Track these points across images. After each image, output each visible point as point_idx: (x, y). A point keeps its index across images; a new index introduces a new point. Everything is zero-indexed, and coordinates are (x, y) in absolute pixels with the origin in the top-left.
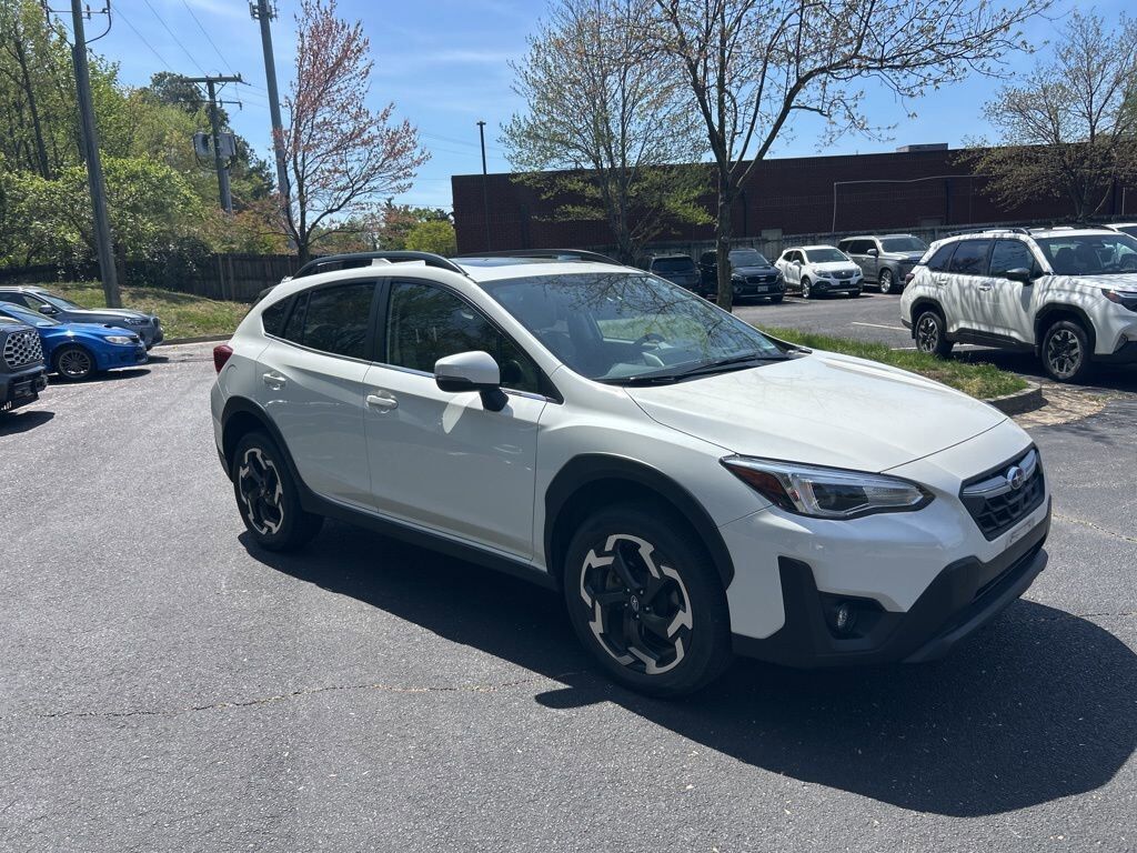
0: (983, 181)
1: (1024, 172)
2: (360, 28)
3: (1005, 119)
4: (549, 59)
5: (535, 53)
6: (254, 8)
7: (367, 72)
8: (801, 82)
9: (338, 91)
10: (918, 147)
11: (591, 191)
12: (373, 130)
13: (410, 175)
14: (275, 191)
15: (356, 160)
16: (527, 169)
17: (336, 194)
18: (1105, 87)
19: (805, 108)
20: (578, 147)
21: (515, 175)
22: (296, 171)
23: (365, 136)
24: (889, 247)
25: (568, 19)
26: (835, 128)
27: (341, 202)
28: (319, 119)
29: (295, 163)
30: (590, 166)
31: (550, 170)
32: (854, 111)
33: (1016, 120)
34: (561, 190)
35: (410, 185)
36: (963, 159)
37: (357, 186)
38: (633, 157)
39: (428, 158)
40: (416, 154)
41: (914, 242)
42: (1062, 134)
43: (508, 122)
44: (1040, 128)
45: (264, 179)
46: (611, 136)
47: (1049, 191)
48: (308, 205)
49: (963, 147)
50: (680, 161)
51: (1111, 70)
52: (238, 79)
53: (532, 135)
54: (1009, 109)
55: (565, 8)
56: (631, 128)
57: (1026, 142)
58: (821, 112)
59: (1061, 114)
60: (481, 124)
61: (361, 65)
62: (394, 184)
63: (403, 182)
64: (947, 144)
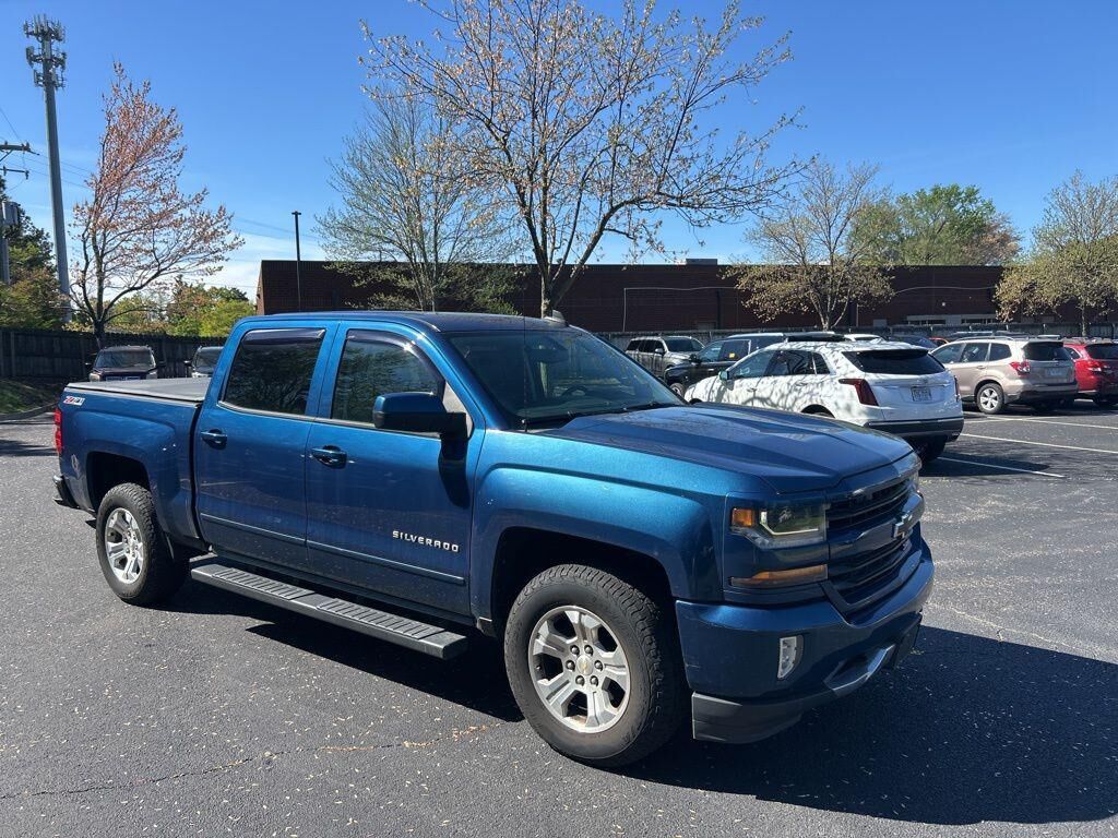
0: (748, 294)
1: (780, 288)
2: (174, 113)
3: (763, 243)
4: (365, 159)
5: (351, 153)
6: (38, 75)
7: (181, 157)
8: (613, 210)
9: (146, 171)
10: (693, 260)
11: (403, 283)
12: (186, 213)
13: (223, 258)
14: (54, 262)
15: (164, 241)
16: (341, 258)
17: (140, 272)
18: (840, 222)
19: (614, 230)
20: (391, 241)
21: (328, 263)
22: (95, 247)
23: (176, 217)
24: (675, 347)
25: (383, 124)
26: (639, 249)
27: (145, 281)
28: (125, 197)
29: (94, 239)
30: (403, 259)
31: (364, 260)
32: (653, 237)
33: (771, 244)
34: (374, 280)
35: (220, 269)
36: (729, 274)
37: (162, 267)
38: (445, 255)
39: (243, 243)
40: (229, 239)
41: (693, 343)
42: (807, 258)
43: (322, 213)
44: (791, 251)
45: (41, 248)
46: (423, 234)
47: (799, 306)
48: (105, 282)
49: (730, 263)
50: (489, 260)
51: (844, 209)
52: (27, 148)
53: (347, 228)
54: (765, 235)
55: (381, 115)
56: (442, 227)
57: (781, 262)
58: (628, 235)
59: (806, 240)
60: (296, 214)
61: (173, 147)
62: (202, 267)
63: (212, 265)
64: (716, 260)
